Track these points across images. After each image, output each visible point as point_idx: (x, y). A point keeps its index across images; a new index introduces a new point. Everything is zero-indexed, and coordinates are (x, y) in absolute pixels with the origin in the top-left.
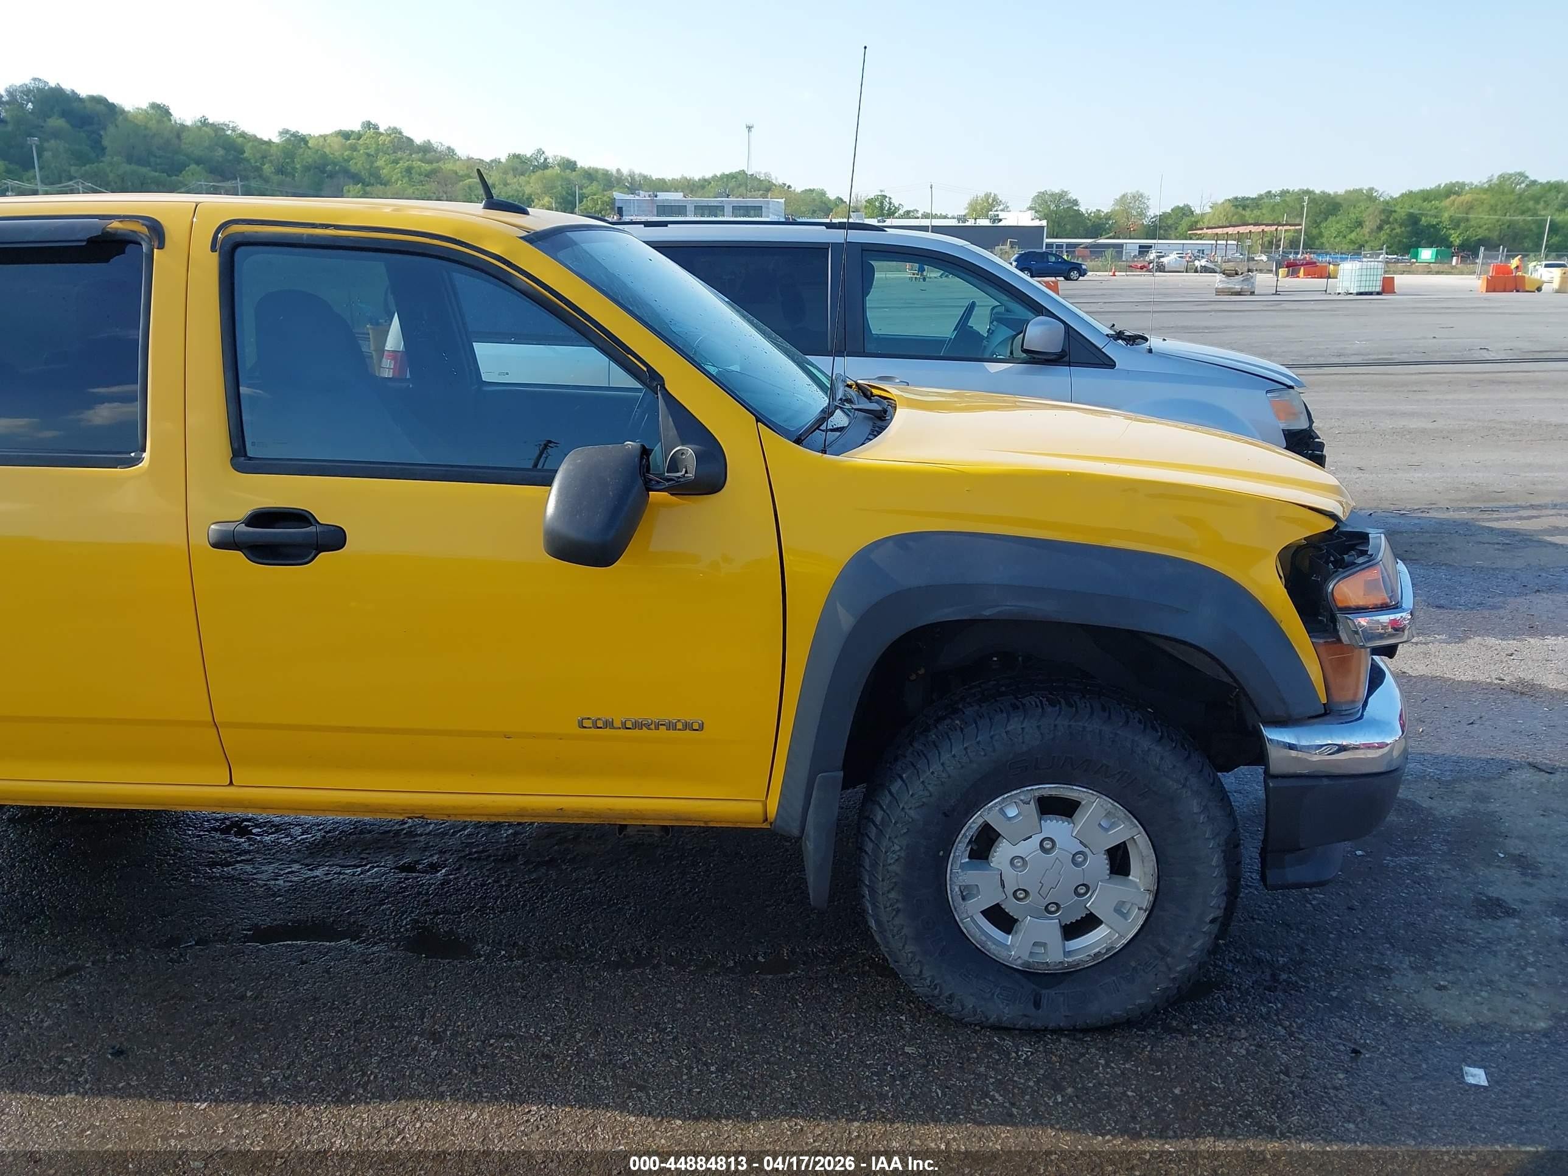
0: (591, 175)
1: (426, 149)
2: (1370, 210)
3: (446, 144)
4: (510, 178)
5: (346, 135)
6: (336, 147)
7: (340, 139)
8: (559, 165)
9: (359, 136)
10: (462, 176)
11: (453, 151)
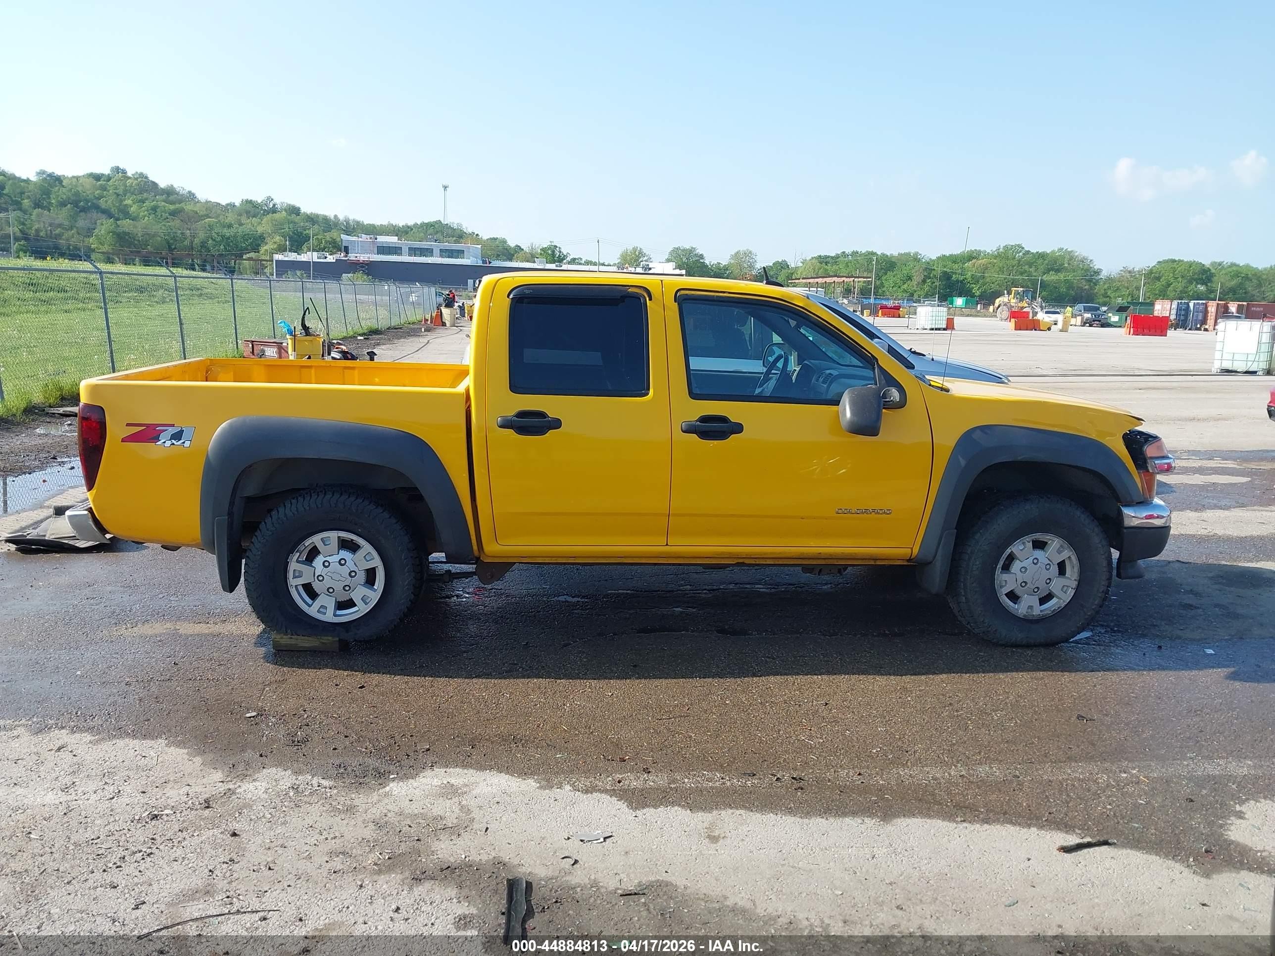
0: (312, 219)
1: (169, 192)
2: (917, 268)
3: (188, 189)
4: (244, 220)
5: (97, 177)
6: (88, 187)
7: (91, 179)
8: (285, 210)
9: (109, 178)
10: (202, 216)
11: (194, 195)
